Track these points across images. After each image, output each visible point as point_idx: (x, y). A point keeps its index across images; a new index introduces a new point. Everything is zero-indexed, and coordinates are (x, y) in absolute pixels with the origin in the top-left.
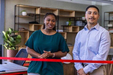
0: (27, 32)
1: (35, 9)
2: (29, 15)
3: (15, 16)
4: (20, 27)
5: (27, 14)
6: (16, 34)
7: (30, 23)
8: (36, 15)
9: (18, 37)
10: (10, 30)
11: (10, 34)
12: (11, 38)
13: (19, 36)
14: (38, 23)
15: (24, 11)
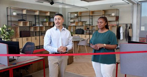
0: (18, 27)
1: (22, 10)
2: (18, 14)
3: (8, 16)
4: (12, 23)
5: (17, 14)
6: (9, 29)
7: (19, 20)
8: (22, 15)
9: (11, 31)
10: (5, 26)
11: (5, 29)
12: (7, 32)
13: (13, 30)
14: (25, 21)
15: (14, 12)
